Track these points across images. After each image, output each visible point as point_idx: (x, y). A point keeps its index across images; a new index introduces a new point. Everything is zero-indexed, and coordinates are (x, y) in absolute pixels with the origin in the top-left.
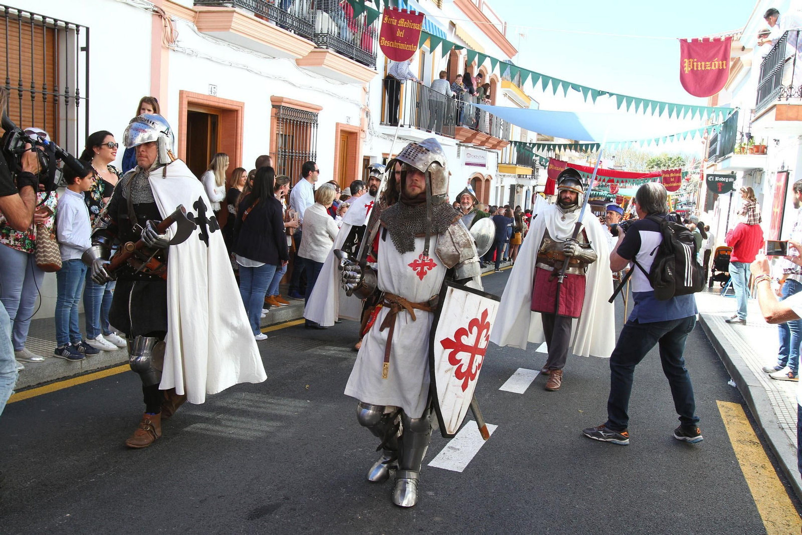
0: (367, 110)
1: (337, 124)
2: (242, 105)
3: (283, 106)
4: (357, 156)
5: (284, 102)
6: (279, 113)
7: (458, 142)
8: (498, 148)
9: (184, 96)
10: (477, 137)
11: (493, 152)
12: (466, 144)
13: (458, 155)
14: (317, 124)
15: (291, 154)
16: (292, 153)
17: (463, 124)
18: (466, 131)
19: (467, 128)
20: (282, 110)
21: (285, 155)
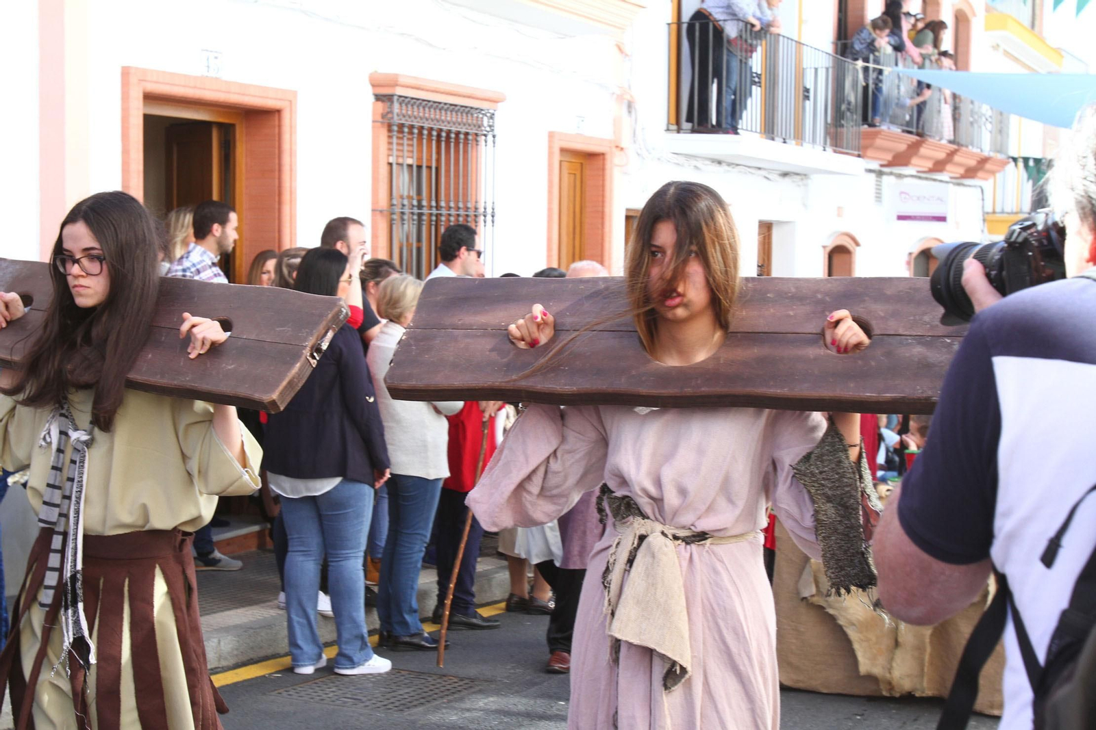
0: (627, 97)
1: (551, 135)
2: (291, 98)
3: (400, 96)
4: (607, 210)
5: (403, 86)
6: (391, 112)
7: (875, 165)
8: (980, 174)
9: (133, 80)
10: (923, 150)
11: (970, 186)
12: (897, 170)
13: (879, 197)
14: (494, 136)
15: (434, 211)
16: (438, 207)
17: (883, 120)
18: (892, 138)
19: (896, 130)
20: (396, 106)
21: (420, 215)
